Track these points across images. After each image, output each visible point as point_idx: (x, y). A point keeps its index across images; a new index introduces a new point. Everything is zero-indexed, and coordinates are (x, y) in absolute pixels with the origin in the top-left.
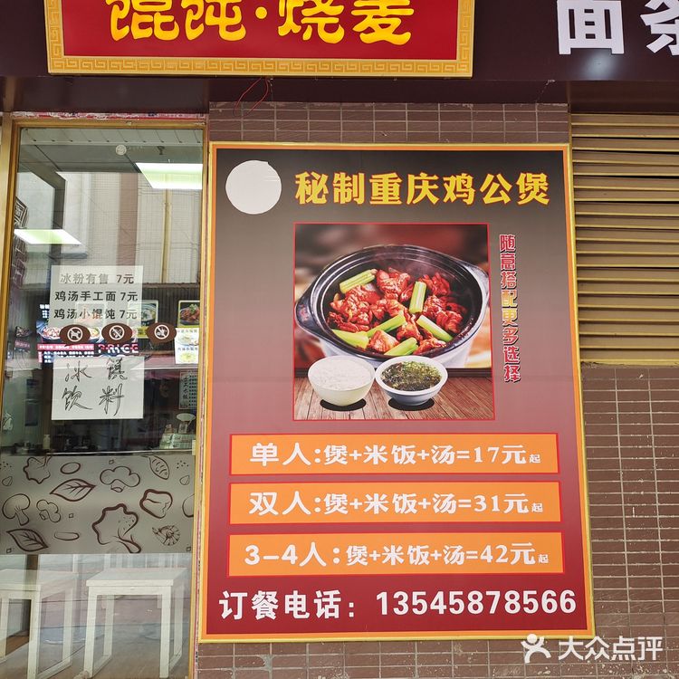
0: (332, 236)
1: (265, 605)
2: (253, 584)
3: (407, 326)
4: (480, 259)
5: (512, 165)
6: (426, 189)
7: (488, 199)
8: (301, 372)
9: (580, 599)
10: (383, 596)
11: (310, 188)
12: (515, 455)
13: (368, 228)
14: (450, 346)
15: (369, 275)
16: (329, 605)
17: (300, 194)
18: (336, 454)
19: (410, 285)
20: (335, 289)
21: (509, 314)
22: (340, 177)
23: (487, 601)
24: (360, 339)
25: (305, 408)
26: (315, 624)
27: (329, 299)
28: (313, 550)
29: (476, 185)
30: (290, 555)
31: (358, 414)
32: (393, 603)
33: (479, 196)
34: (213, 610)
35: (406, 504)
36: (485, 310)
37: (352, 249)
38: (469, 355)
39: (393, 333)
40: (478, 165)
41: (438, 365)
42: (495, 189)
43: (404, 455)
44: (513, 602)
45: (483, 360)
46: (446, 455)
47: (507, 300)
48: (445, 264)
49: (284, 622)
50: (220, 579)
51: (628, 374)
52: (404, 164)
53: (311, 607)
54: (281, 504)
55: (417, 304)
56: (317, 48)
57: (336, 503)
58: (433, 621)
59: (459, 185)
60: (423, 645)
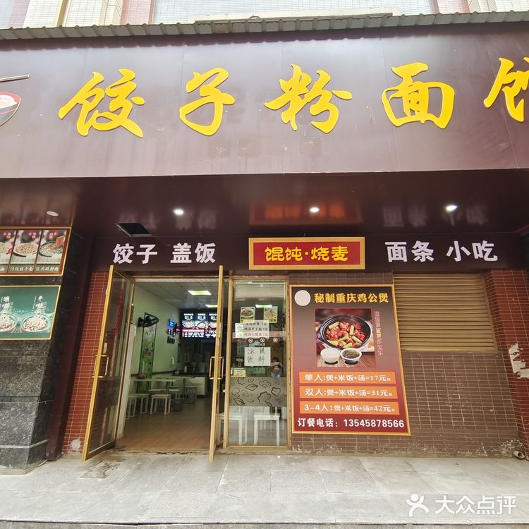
0: (326, 312)
1: (311, 422)
2: (307, 416)
3: (349, 339)
4: (369, 319)
5: (377, 291)
6: (352, 298)
7: (371, 301)
8: (319, 353)
9: (405, 423)
10: (346, 421)
11: (319, 298)
12: (383, 378)
13: (336, 309)
14: (362, 345)
15: (337, 323)
16: (330, 423)
17: (316, 300)
18: (330, 378)
19: (349, 326)
20: (327, 328)
21: (379, 335)
22: (327, 295)
23: (377, 423)
24: (335, 343)
25: (320, 364)
26: (326, 429)
27: (326, 331)
28: (324, 406)
29: (367, 297)
30: (318, 407)
31: (336, 366)
32: (349, 423)
33: (368, 300)
34: (296, 423)
35: (351, 393)
36: (372, 334)
37: (332, 316)
38: (367, 348)
39: (345, 341)
40: (367, 291)
41: (359, 351)
42: (372, 298)
43: (350, 378)
44: (385, 423)
45: (372, 349)
46: (362, 378)
47: (378, 331)
48: (359, 321)
49: (316, 428)
50: (298, 415)
51: (415, 354)
52: (346, 291)
53: (325, 424)
54: (314, 393)
55: (352, 333)
56: (322, 262)
57: (330, 392)
58: (360, 429)
59: (362, 297)
60: (358, 436)
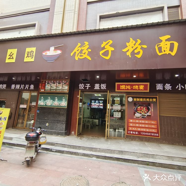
0: (137, 103)
1: (131, 132)
2: (131, 131)
3: (143, 111)
4: (150, 106)
5: (152, 98)
6: (145, 100)
7: (150, 101)
8: (134, 115)
9: (159, 135)
10: (141, 133)
11: (135, 100)
12: (153, 122)
13: (140, 103)
14: (147, 113)
15: (140, 107)
16: (137, 133)
17: (134, 100)
18: (137, 121)
19: (144, 108)
20: (137, 108)
21: (152, 110)
22: (137, 99)
23: (150, 134)
24: (139, 112)
25: (135, 117)
26: (136, 134)
27: (137, 109)
28: (135, 129)
29: (149, 99)
30: (134, 129)
31: (139, 118)
32: (142, 133)
33: (150, 100)
34: (127, 132)
35: (143, 126)
36: (150, 110)
37: (138, 105)
39: (142, 112)
40: (149, 98)
41: (146, 115)
42: (151, 100)
43: (143, 122)
44: (152, 134)
45: (150, 114)
46: (147, 122)
47: (152, 109)
48: (146, 106)
49: (133, 134)
50: (128, 130)
51: (163, 116)
52: (143, 98)
53: (135, 133)
54: (133, 125)
55: (144, 109)
56: (136, 90)
57: (137, 125)
58: (145, 135)
59: (148, 100)
60: (145, 137)
